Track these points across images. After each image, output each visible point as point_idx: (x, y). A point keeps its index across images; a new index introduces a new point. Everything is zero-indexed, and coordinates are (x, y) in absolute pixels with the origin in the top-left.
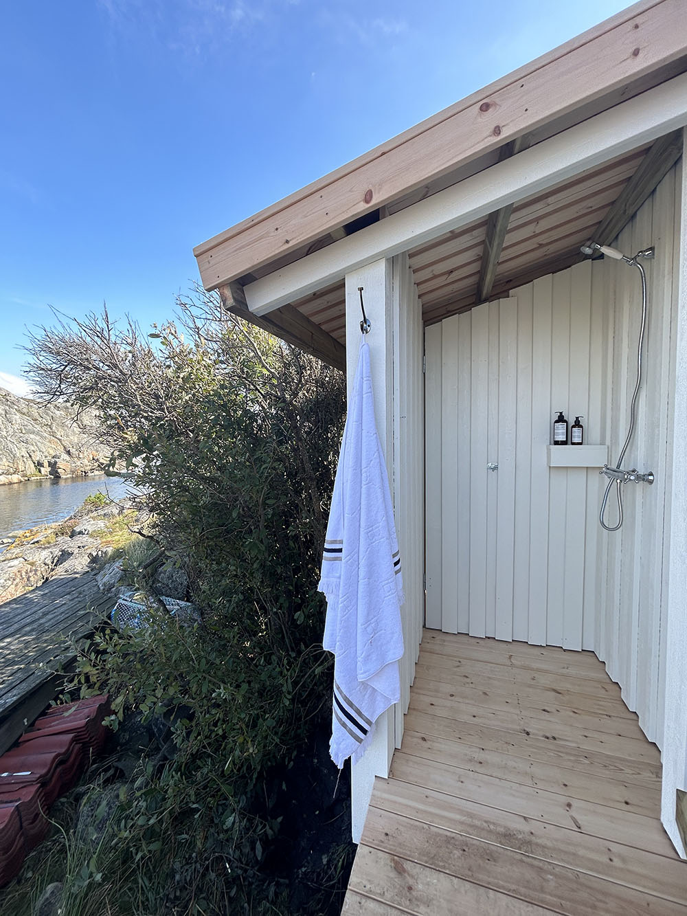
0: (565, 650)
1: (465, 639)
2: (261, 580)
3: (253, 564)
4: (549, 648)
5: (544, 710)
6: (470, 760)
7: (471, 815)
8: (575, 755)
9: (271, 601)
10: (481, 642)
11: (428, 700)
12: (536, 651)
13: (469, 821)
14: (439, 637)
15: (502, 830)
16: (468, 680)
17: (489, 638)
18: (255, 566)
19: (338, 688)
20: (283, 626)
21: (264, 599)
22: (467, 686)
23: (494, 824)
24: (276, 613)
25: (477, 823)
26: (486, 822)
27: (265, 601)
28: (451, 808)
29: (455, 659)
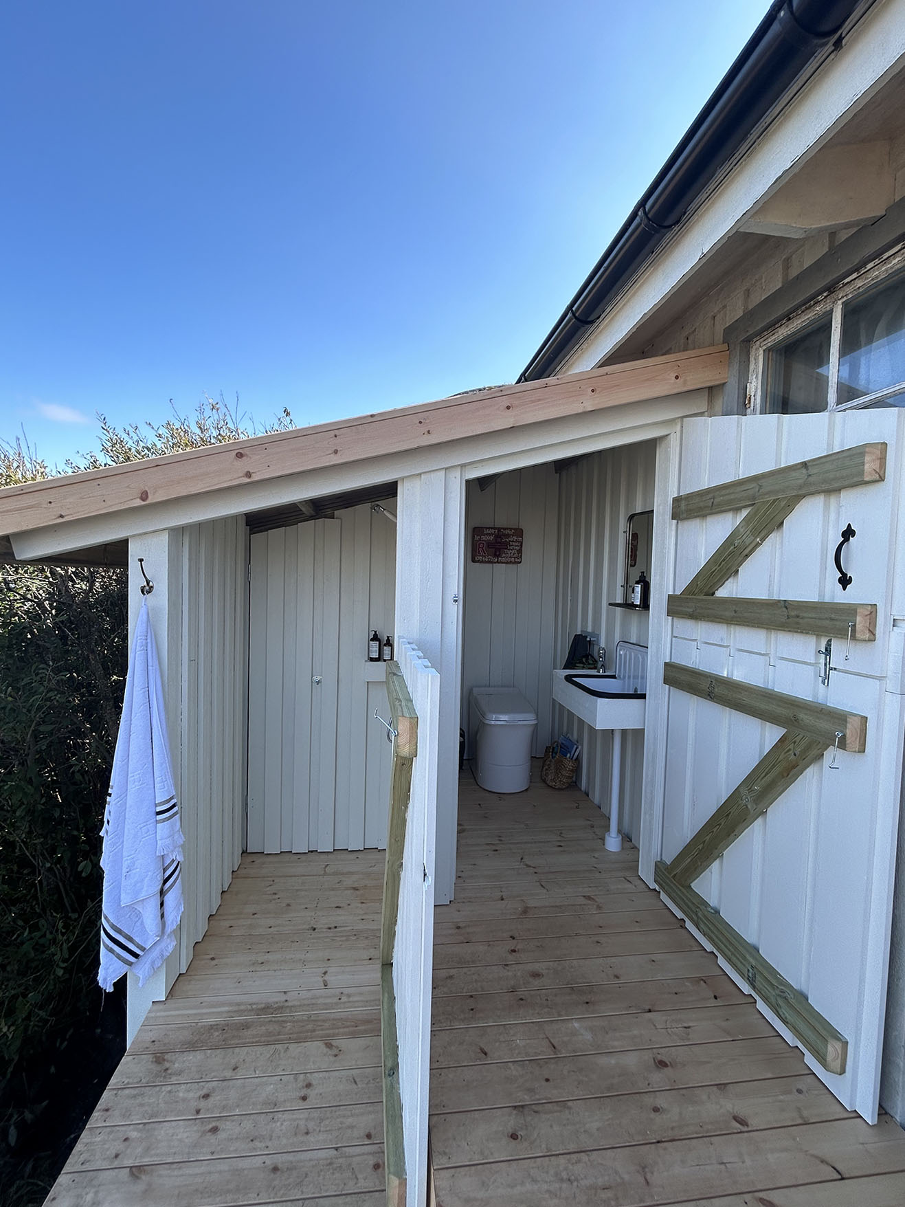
0: (379, 851)
1: (287, 857)
2: (27, 830)
3: (14, 812)
4: (367, 851)
5: (337, 907)
6: (253, 964)
7: (238, 1004)
8: (346, 936)
9: (43, 855)
10: (303, 857)
11: (227, 924)
12: (353, 856)
13: (236, 1008)
14: (259, 860)
15: (263, 1006)
16: (277, 896)
17: (312, 852)
18: (18, 814)
19: (106, 918)
20: (60, 884)
21: (31, 854)
22: (273, 902)
23: (255, 1004)
24: (50, 869)
25: (242, 1007)
26: (250, 1005)
27: (34, 857)
28: (223, 1004)
29: (269, 879)
